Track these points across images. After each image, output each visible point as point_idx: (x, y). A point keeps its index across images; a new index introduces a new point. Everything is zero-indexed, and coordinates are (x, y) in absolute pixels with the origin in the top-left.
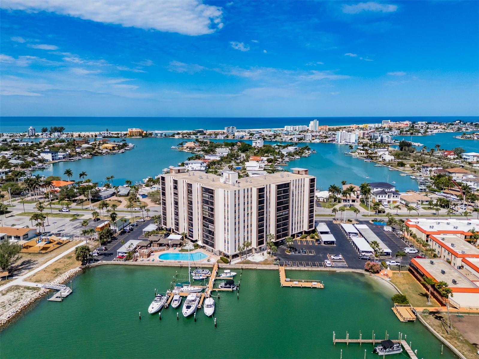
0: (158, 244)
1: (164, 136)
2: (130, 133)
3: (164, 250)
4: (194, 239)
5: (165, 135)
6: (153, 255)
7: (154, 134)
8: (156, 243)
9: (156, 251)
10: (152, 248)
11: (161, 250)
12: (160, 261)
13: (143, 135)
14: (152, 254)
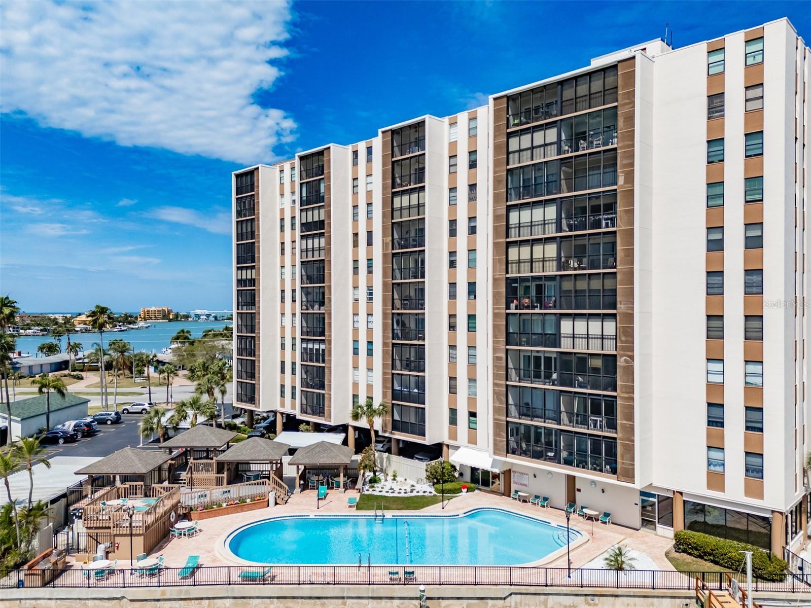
0: (220, 467)
1: (213, 319)
2: (145, 313)
3: (260, 502)
4: (428, 440)
5: (216, 318)
6: (191, 532)
7: (193, 316)
8: (207, 468)
9: (210, 509)
10: (187, 496)
11: (240, 505)
12: (250, 579)
13: (171, 317)
14: (183, 525)
